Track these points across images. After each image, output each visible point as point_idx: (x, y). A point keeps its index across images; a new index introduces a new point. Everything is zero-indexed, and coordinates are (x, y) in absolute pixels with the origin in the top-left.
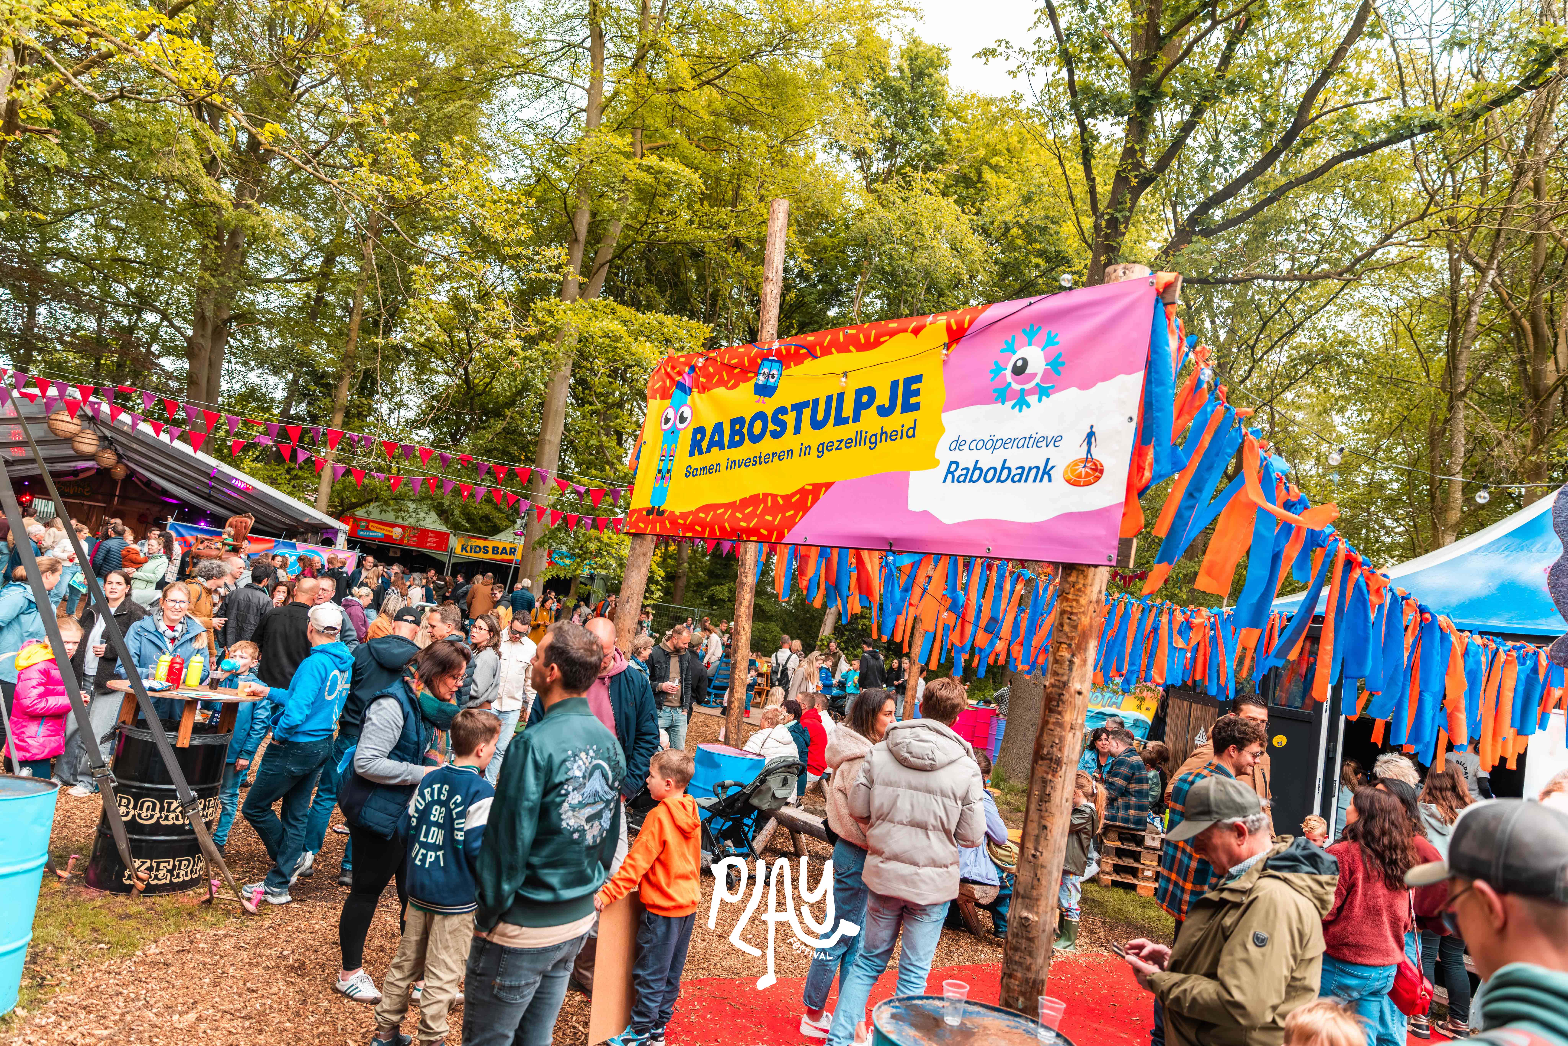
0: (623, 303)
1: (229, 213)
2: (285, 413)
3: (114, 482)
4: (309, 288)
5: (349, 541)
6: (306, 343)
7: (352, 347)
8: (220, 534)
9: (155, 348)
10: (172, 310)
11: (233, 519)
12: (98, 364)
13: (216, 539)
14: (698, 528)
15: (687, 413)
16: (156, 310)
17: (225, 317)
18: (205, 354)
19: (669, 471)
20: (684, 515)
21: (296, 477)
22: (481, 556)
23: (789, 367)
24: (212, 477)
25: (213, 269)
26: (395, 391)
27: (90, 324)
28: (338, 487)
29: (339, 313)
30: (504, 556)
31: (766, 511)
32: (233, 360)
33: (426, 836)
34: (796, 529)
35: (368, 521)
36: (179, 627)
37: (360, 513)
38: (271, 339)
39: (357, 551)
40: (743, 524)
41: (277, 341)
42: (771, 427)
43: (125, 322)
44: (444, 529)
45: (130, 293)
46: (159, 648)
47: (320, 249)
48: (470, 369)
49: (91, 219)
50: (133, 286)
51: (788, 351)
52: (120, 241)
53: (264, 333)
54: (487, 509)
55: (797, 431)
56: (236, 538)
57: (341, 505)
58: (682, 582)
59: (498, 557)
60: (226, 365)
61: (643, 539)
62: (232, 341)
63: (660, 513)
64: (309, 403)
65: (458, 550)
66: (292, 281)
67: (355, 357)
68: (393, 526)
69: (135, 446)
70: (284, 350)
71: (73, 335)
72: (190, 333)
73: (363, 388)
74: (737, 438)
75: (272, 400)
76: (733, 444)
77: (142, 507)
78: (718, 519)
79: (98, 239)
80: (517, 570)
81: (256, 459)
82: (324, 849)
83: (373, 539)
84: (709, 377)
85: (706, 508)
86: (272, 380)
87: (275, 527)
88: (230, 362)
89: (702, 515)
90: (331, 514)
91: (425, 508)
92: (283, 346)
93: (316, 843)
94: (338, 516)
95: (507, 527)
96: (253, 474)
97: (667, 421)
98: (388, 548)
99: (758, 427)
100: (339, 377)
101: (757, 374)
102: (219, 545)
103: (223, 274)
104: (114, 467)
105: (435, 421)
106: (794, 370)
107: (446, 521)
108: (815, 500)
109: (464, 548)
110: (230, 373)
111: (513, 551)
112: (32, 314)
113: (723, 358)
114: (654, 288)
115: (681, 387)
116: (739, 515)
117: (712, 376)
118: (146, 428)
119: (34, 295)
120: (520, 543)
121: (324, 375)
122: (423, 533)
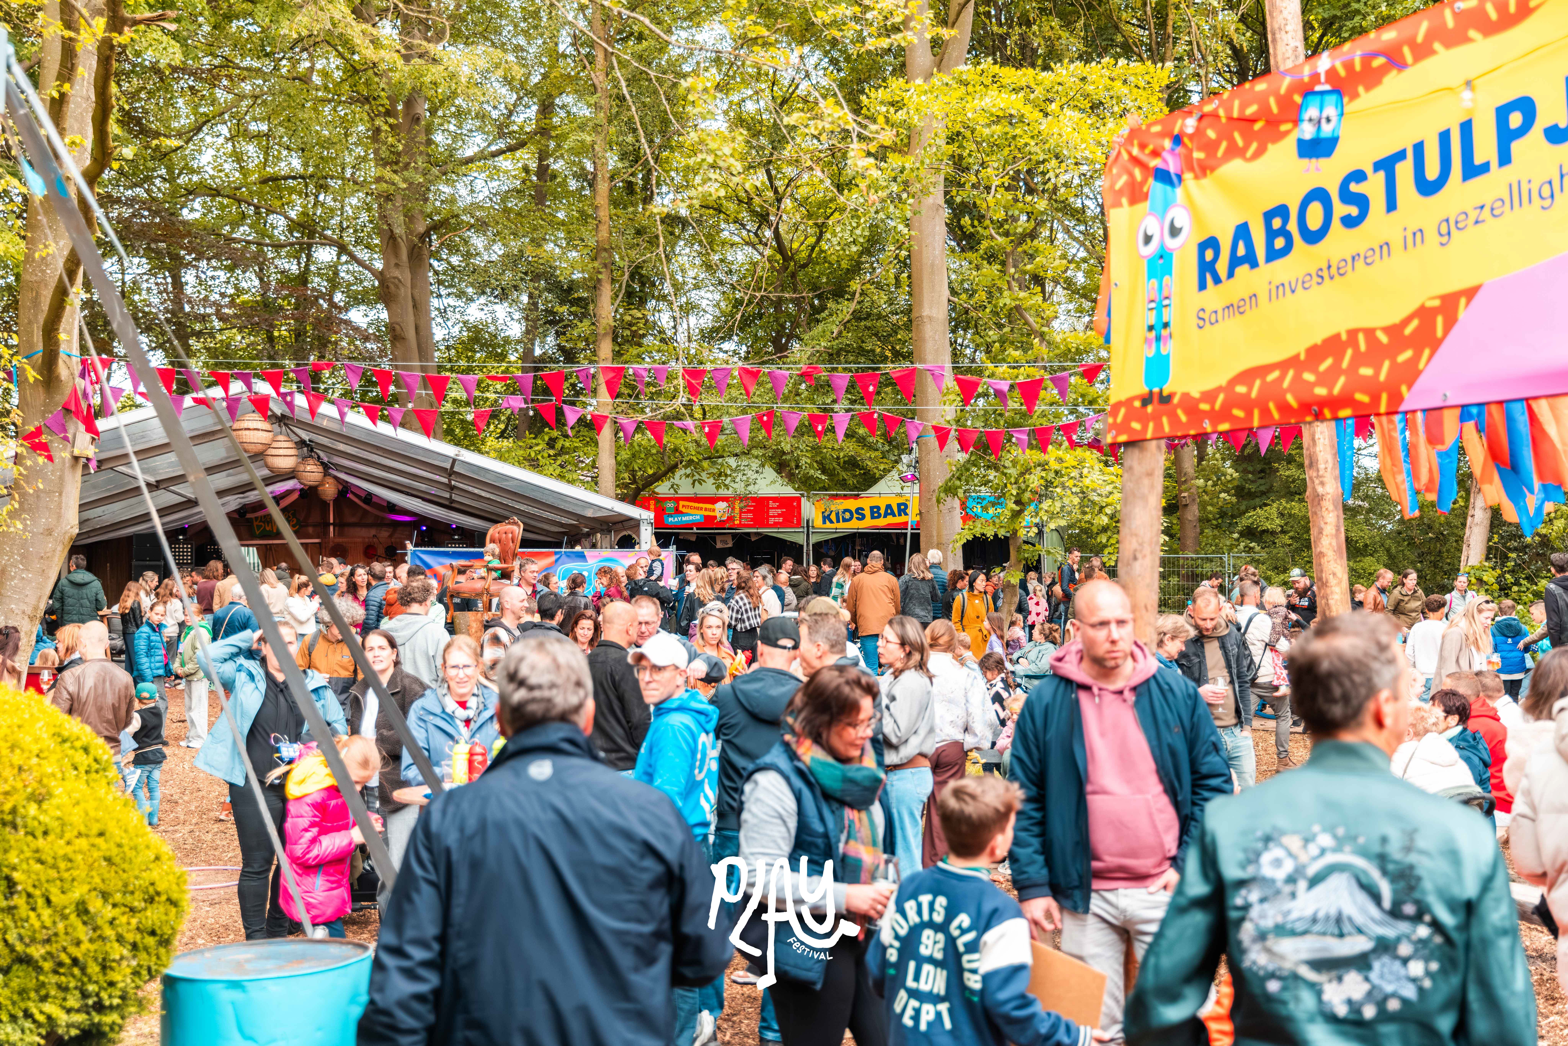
0: (1006, 61)
1: (401, 72)
2: (527, 355)
3: (325, 504)
4: (527, 157)
5: (658, 536)
6: (537, 243)
7: (604, 233)
8: (480, 556)
9: (339, 297)
10: (349, 238)
11: (493, 531)
12: (271, 339)
13: (477, 563)
14: (1238, 413)
15: (1182, 219)
16: (331, 242)
17: (421, 229)
18: (405, 292)
19: (1166, 325)
20: (1209, 396)
21: (563, 451)
22: (855, 525)
23: (1355, 96)
24: (450, 473)
25: (392, 161)
26: (678, 288)
27: (250, 281)
28: (625, 455)
29: (573, 184)
30: (890, 520)
31: (1359, 359)
32: (443, 292)
33: (917, 978)
34: (1421, 382)
35: (677, 500)
36: (472, 702)
37: (663, 488)
38: (487, 248)
39: (673, 548)
40: (1321, 391)
41: (498, 249)
42: (1340, 209)
43: (294, 268)
44: (788, 491)
45: (293, 226)
46: (451, 737)
47: (530, 94)
48: (782, 229)
49: (224, 130)
50: (293, 214)
51: (1349, 66)
52: (267, 150)
53: (478, 242)
54: (851, 448)
55: (1391, 205)
56: (503, 558)
57: (634, 481)
58: (1193, 513)
59: (882, 522)
60: (435, 302)
61: (1142, 450)
62: (435, 264)
63: (1165, 399)
64: (558, 334)
65: (818, 522)
66: (501, 152)
67: (609, 250)
68: (713, 500)
69: (341, 447)
70: (512, 260)
71: (232, 304)
72: (379, 265)
73: (630, 294)
74: (1279, 243)
75: (507, 341)
76: (1273, 255)
77: (363, 535)
78: (1272, 392)
79: (238, 157)
80: (916, 538)
81: (502, 435)
82: (727, 1010)
83: (689, 527)
84: (1210, 147)
85: (1247, 376)
86: (501, 310)
87: (547, 533)
88: (439, 296)
89: (1241, 389)
90: (622, 498)
91: (755, 464)
92: (506, 255)
93: (714, 1002)
94: (633, 499)
95: (887, 471)
96: (501, 456)
97: (1148, 239)
98: (713, 537)
99: (1315, 216)
100: (595, 286)
101: (1296, 122)
102: (483, 572)
103: (406, 166)
104: (322, 483)
105: (745, 324)
106: (1367, 99)
107: (791, 478)
108: (1451, 322)
109: (826, 518)
110: (443, 313)
111: (903, 509)
112: (178, 285)
113: (1229, 110)
114: (1055, 22)
115: (1163, 176)
116: (1309, 377)
117: (1216, 144)
118: (358, 419)
119: (176, 257)
120: (912, 492)
121: (572, 286)
122: (760, 505)
